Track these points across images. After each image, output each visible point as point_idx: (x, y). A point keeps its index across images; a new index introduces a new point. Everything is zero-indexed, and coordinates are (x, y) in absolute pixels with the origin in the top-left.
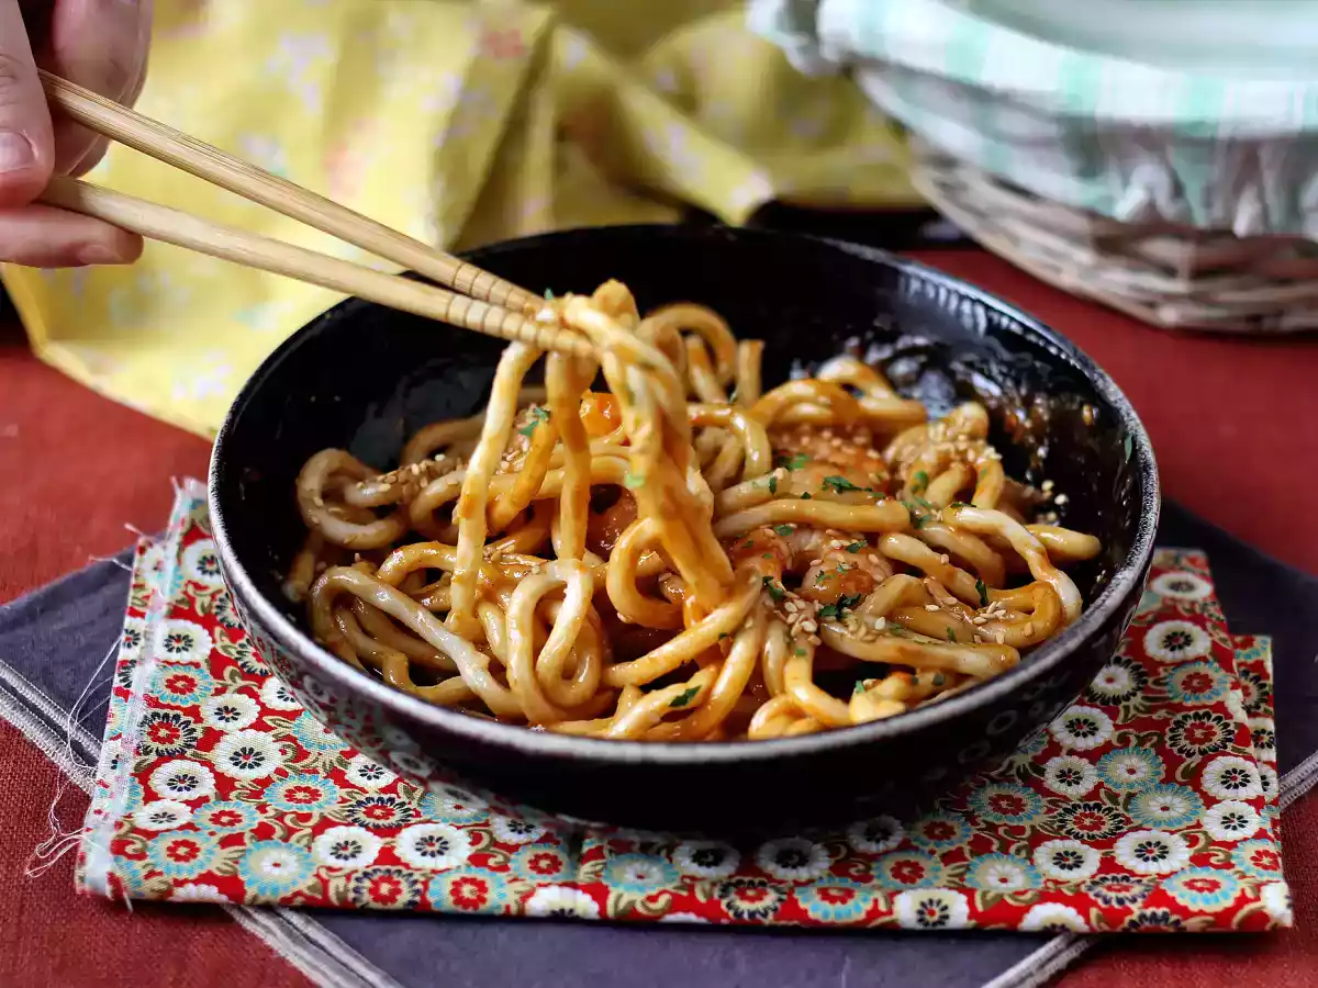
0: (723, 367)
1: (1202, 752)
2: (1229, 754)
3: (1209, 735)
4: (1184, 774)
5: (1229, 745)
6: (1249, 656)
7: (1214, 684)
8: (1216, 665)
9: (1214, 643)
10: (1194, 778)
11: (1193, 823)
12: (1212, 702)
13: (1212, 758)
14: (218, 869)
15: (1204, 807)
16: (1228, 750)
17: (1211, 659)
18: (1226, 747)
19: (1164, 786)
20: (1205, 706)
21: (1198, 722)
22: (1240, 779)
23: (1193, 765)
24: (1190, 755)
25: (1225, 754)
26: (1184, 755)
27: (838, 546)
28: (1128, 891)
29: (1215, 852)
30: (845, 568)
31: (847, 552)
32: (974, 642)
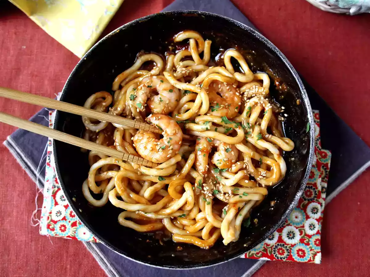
1: (308, 200)
2: (315, 202)
3: (311, 194)
4: (303, 206)
5: (315, 199)
6: (325, 161)
7: (315, 176)
8: (317, 169)
9: (317, 160)
10: (305, 208)
11: (302, 225)
12: (313, 183)
13: (311, 203)
14: (71, 235)
15: (306, 219)
16: (315, 200)
17: (315, 166)
18: (314, 199)
19: (297, 209)
20: (311, 184)
21: (309, 189)
22: (316, 210)
23: (305, 204)
24: (305, 200)
25: (314, 202)
26: (303, 199)
27: (224, 149)
28: (283, 255)
29: (306, 239)
30: (225, 160)
31: (226, 152)
32: (256, 187)
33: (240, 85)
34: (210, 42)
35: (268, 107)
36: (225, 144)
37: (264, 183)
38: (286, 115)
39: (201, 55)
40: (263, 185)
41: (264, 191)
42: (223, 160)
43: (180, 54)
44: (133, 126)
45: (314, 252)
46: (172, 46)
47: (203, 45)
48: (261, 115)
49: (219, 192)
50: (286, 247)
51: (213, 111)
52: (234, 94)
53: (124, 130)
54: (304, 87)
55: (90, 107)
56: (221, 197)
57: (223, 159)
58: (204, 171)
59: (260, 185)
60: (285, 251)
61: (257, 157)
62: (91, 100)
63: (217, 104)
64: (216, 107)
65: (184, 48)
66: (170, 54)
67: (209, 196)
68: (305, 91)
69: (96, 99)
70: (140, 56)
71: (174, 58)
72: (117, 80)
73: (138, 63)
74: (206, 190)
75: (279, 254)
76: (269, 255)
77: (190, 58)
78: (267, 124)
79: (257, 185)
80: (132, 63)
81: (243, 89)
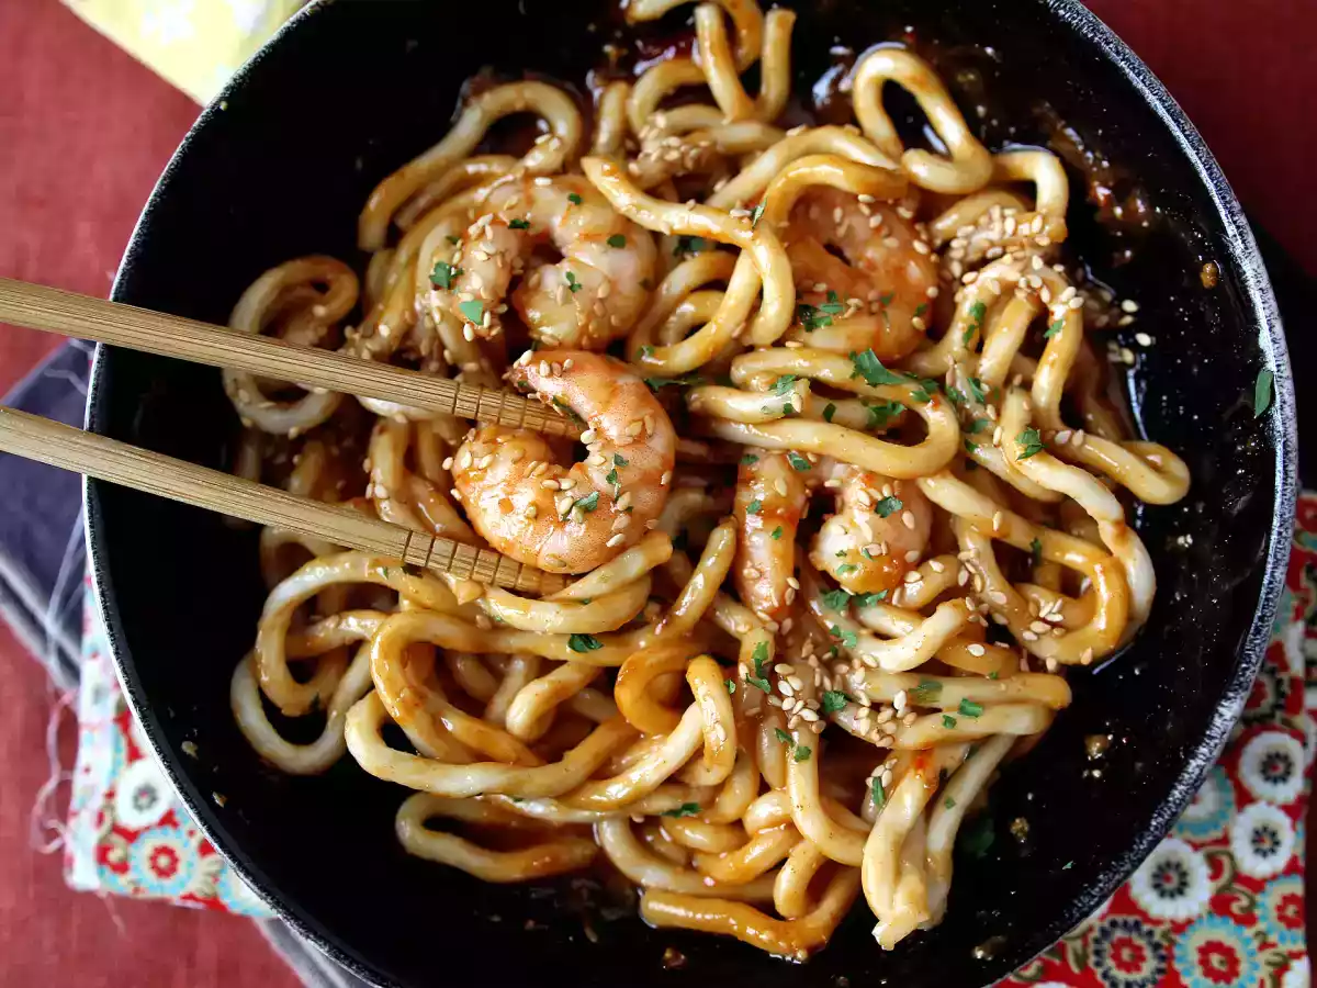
0: (744, 52)
1: (1247, 722)
2: (1276, 729)
3: (1259, 696)
5: (1278, 714)
10: (1233, 761)
11: (1217, 834)
13: (1256, 733)
14: (199, 889)
15: (1235, 808)
16: (1277, 722)
18: (1273, 718)
22: (1281, 767)
25: (1273, 729)
27: (867, 502)
28: (1138, 969)
29: (1238, 895)
30: (872, 553)
31: (877, 517)
32: (1019, 671)
33: (931, 204)
34: (790, 16)
35: (1065, 304)
36: (871, 477)
37: (1052, 652)
38: (1144, 339)
39: (750, 79)
40: (1051, 665)
41: (1057, 693)
42: (863, 554)
43: (654, 77)
44: (450, 409)
45: (1277, 954)
46: (619, 44)
47: (759, 30)
48: (1034, 343)
49: (851, 699)
50: (1150, 933)
51: (811, 327)
52: (907, 249)
53: (414, 427)
54: (1236, 205)
55: (256, 328)
56: (859, 724)
57: (867, 550)
58: (776, 604)
59: (1037, 665)
60: (1148, 953)
61: (1020, 535)
62: (259, 295)
63: (830, 296)
64: (824, 309)
65: (670, 53)
66: (609, 80)
67: (803, 722)
68: (1242, 220)
69: (285, 289)
70: (478, 91)
71: (628, 96)
72: (378, 203)
73: (470, 123)
74: (791, 693)
75: (1122, 965)
76: (1076, 970)
77: (698, 93)
78: (1061, 383)
79: (1024, 665)
80: (440, 128)
81: (943, 225)
